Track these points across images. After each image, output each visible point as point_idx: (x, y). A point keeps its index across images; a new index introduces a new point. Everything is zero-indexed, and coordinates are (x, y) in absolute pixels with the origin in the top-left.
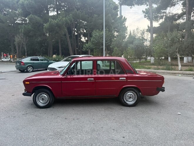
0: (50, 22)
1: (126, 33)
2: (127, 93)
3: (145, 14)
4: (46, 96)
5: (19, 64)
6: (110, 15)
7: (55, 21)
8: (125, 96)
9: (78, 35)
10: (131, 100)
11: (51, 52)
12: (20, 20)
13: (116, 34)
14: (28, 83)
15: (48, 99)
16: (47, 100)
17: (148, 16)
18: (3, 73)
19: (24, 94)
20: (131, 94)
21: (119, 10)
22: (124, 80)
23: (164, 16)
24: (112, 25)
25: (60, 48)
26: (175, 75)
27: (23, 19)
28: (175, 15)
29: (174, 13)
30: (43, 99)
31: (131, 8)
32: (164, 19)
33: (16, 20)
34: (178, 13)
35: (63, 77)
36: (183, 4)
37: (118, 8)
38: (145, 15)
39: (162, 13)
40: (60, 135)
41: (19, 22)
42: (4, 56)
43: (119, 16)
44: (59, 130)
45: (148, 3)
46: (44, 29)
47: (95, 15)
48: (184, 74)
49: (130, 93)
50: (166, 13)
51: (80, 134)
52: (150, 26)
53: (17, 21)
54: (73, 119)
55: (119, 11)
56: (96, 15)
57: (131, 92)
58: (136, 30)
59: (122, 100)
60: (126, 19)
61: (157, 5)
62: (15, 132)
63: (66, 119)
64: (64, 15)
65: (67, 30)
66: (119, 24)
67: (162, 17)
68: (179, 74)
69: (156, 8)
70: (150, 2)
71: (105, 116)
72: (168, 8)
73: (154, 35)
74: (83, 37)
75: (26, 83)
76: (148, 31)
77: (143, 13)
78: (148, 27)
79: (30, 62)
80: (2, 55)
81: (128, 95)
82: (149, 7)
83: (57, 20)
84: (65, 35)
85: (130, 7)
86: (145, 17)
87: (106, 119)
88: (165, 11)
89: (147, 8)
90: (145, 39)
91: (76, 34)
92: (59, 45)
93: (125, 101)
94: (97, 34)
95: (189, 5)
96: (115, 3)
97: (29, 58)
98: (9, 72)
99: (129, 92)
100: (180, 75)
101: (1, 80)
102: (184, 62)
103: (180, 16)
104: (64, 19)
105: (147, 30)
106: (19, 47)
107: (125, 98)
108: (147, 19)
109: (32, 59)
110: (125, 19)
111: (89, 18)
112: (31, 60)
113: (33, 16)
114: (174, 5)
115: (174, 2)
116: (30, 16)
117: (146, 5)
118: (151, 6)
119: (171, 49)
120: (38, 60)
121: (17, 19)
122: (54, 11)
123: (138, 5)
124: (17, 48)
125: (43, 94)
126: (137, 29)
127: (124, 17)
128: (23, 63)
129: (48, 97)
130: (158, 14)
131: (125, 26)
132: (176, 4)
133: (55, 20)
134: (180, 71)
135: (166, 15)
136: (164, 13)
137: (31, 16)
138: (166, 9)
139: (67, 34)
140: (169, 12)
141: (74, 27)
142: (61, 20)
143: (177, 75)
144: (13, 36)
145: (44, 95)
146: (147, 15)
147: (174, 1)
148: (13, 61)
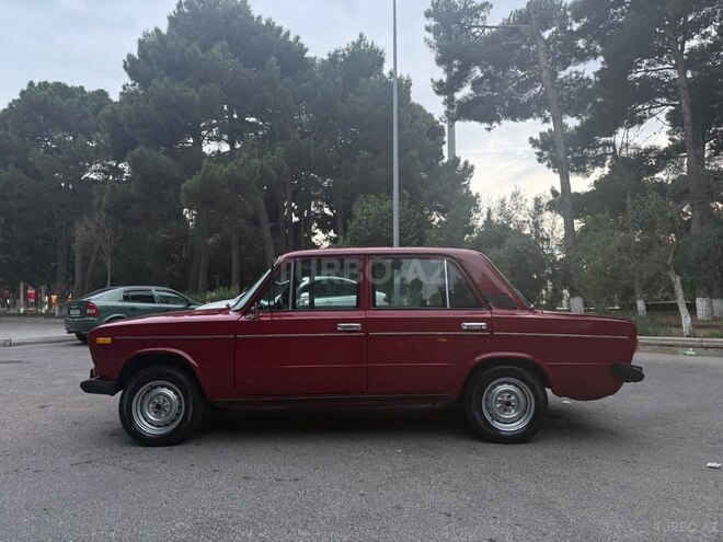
0: (207, 171)
1: (477, 211)
2: (495, 386)
3: (538, 150)
4: (170, 393)
5: (78, 312)
6: (414, 152)
7: (225, 170)
8: (487, 400)
9: (303, 223)
10: (513, 414)
11: (200, 282)
12: (99, 171)
13: (436, 218)
14: (108, 340)
15: (180, 407)
16: (175, 409)
17: (551, 157)
18: (15, 345)
19: (86, 387)
20: (508, 391)
21: (446, 139)
22: (481, 330)
23: (606, 154)
24: (421, 189)
25: (235, 266)
26: (673, 353)
27: (111, 166)
28: (648, 151)
29: (643, 147)
30: (159, 407)
31: (489, 129)
32: (610, 167)
33: (85, 170)
34: (657, 144)
35: (243, 319)
36: (670, 116)
37: (444, 135)
38: (540, 154)
39: (599, 147)
40: (222, 531)
41: (95, 178)
42: (27, 296)
43: (445, 160)
44: (216, 514)
45: (548, 114)
46: (182, 194)
47: (361, 152)
48: (706, 348)
49: (505, 387)
50: (613, 145)
51: (305, 528)
52: (559, 189)
53: (87, 175)
54: (278, 480)
55: (444, 143)
56: (365, 154)
57: (509, 383)
58: (508, 199)
59: (477, 414)
60: (473, 167)
61: (579, 117)
62: (33, 518)
63: (247, 478)
64: (256, 151)
65: (262, 201)
66: (448, 184)
67: (599, 161)
68: (688, 347)
69: (577, 128)
70: (555, 107)
71: (407, 471)
72: (621, 131)
73: (578, 224)
74: (317, 231)
75: (101, 340)
76: (552, 206)
77: (534, 146)
78: (554, 193)
79: (120, 304)
80: (22, 295)
81: (499, 394)
82: (551, 126)
83: (231, 164)
84: (255, 221)
85: (486, 125)
86: (540, 161)
87: (412, 481)
88: (609, 139)
89: (546, 131)
90: (543, 238)
91: (295, 219)
92: (231, 254)
93: (489, 418)
94: (372, 209)
95: (694, 118)
96: (431, 116)
97: (119, 291)
98: (38, 343)
99: (501, 384)
100: (690, 351)
101: (3, 365)
102: (699, 317)
103: (665, 157)
104: (256, 161)
105: (549, 203)
106: (86, 260)
107: (487, 408)
108: (549, 166)
109: (131, 294)
110: (468, 170)
111: (340, 162)
112: (126, 298)
113: (146, 150)
114: (641, 121)
115: (640, 110)
116: (137, 150)
117: (539, 120)
118: (558, 121)
119: (644, 264)
120: (151, 299)
121: (90, 166)
122: (219, 139)
123: (514, 120)
124: (78, 264)
125: (163, 386)
126: (515, 195)
127: (466, 163)
128: (93, 307)
129: (179, 399)
130: (586, 151)
131: (470, 193)
132: (645, 117)
133: (222, 165)
134: (688, 336)
135: (614, 154)
136: (606, 144)
137: (141, 152)
138: (612, 133)
139: (264, 217)
140: (625, 141)
141: (289, 197)
142: (242, 165)
143: (679, 350)
144: (71, 224)
145: (165, 391)
146: (546, 153)
147: (640, 107)
148: (57, 313)
